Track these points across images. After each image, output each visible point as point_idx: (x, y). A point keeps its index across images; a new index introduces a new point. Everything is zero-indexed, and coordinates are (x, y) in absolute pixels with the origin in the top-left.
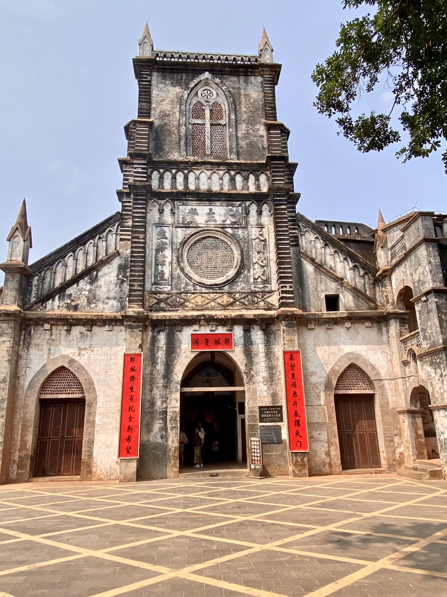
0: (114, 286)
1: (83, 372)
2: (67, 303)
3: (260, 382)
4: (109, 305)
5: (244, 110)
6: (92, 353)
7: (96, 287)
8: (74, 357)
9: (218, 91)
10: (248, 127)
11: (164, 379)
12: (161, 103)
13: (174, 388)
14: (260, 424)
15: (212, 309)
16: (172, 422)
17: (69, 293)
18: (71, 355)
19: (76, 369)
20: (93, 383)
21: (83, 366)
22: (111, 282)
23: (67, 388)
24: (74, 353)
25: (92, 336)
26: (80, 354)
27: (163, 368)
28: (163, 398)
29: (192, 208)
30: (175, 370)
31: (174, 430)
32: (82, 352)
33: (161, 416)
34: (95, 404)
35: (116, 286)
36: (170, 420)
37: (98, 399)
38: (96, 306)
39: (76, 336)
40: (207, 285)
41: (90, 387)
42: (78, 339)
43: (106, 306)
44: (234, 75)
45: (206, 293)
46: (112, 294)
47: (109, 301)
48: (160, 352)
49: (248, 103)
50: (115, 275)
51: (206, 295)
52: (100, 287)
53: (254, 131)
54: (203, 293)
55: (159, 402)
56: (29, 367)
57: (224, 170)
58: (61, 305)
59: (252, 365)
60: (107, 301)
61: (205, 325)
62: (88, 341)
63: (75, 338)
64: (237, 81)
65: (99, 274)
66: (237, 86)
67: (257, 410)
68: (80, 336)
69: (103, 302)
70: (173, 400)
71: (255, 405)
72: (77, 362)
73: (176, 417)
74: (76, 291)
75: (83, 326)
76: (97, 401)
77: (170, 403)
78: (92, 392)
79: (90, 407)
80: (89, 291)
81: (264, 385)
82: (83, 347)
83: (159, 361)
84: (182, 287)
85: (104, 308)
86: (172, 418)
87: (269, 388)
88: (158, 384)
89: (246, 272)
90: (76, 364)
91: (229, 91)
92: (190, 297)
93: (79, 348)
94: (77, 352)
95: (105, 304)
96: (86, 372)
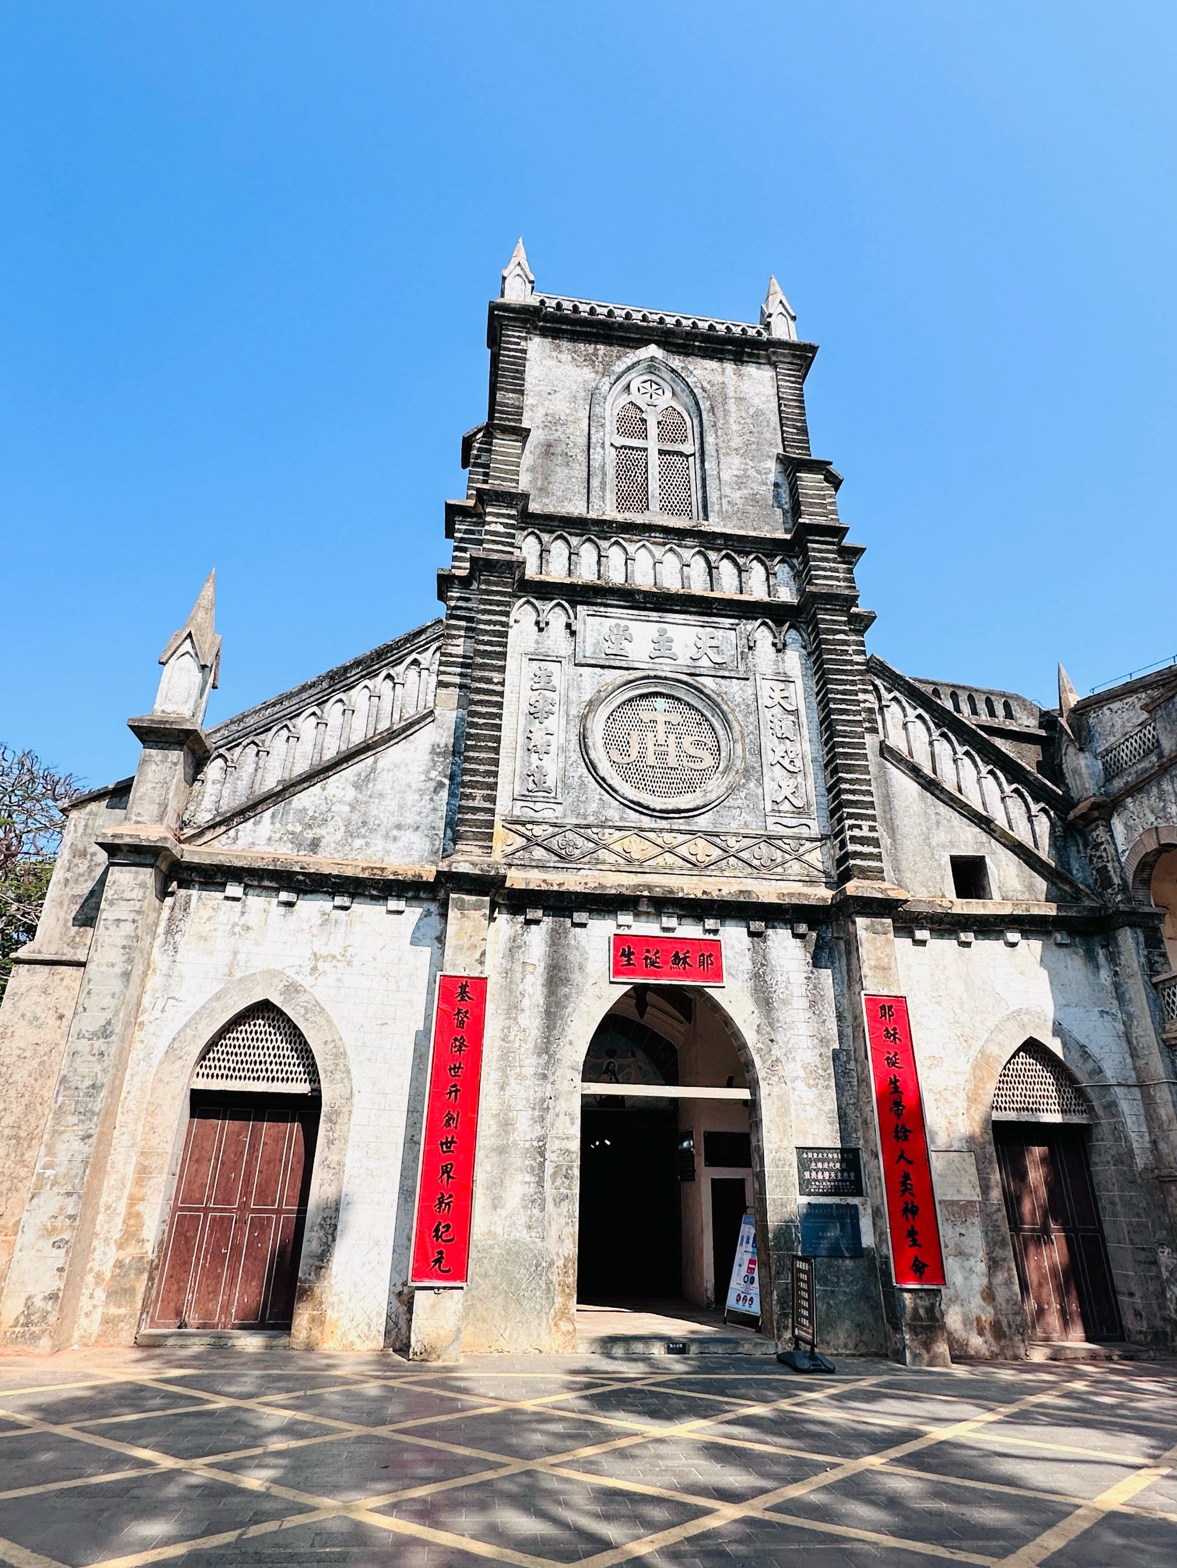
0: (417, 797)
1: (322, 1021)
2: (294, 833)
3: (797, 1078)
4: (401, 845)
5: (735, 427)
6: (349, 970)
7: (370, 797)
8: (299, 979)
9: (674, 386)
10: (746, 464)
11: (539, 1055)
12: (550, 397)
13: (566, 1083)
14: (802, 1198)
15: (668, 871)
16: (559, 1182)
17: (300, 807)
18: (290, 972)
19: (303, 1011)
20: (345, 1054)
21: (322, 1004)
22: (409, 786)
23: (271, 1063)
24: (300, 966)
25: (350, 924)
26: (314, 969)
27: (536, 1024)
28: (534, 1109)
29: (618, 625)
30: (569, 1031)
31: (565, 1203)
32: (320, 965)
33: (527, 1162)
34: (346, 1116)
35: (422, 795)
36: (554, 1175)
37: (355, 1100)
38: (367, 844)
39: (309, 920)
40: (654, 810)
41: (337, 1065)
42: (315, 931)
43: (392, 847)
44: (712, 358)
45: (652, 830)
46: (410, 818)
47: (402, 832)
48: (530, 979)
49: (744, 415)
50: (420, 769)
51: (652, 835)
52: (382, 796)
53: (759, 472)
54: (644, 830)
55: (524, 1121)
56: (173, 998)
57: (693, 547)
58: (277, 835)
59: (774, 1029)
60: (395, 832)
61: (648, 914)
62: (340, 936)
63: (306, 926)
64: (720, 370)
65: (380, 764)
66: (720, 379)
67: (793, 1158)
68: (320, 922)
69: (386, 836)
70: (562, 1116)
71: (785, 1144)
72: (306, 991)
73: (571, 1168)
74: (318, 802)
75: (330, 894)
76: (352, 1105)
77: (553, 1124)
78: (342, 1079)
79: (331, 1121)
80: (351, 804)
81: (809, 1086)
82: (324, 952)
83: (526, 1003)
84: (590, 811)
85: (388, 852)
86: (558, 1167)
87: (819, 1096)
88: (521, 1066)
89: (752, 785)
90: (303, 998)
91: (703, 388)
92: (610, 836)
93: (315, 955)
94: (307, 962)
95: (390, 841)
96: (329, 1021)
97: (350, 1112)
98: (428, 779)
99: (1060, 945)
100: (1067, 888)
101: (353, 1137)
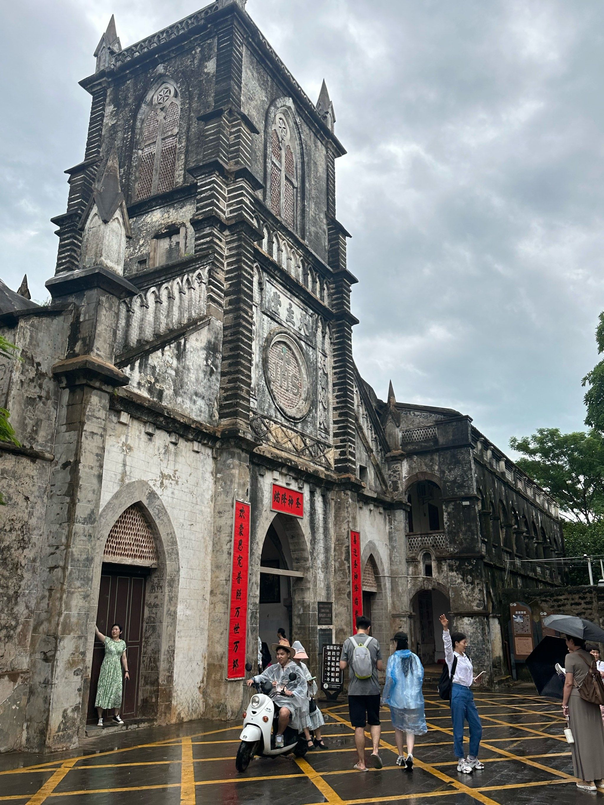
0: (203, 376)
2: (150, 383)
3: (319, 567)
4: (197, 406)
6: (177, 487)
7: (184, 368)
8: (155, 489)
9: (292, 132)
10: (316, 211)
12: (249, 101)
13: (255, 566)
14: (319, 627)
15: (290, 452)
16: (253, 620)
17: (152, 364)
18: (151, 484)
19: (157, 512)
20: (176, 542)
21: (166, 508)
22: (200, 366)
23: (133, 545)
24: (155, 480)
25: (176, 454)
26: (162, 483)
29: (276, 293)
30: (257, 536)
31: (255, 632)
32: (164, 481)
34: (177, 583)
35: (205, 375)
36: (252, 617)
37: (180, 573)
38: (183, 401)
39: (159, 449)
40: (287, 415)
41: (173, 549)
42: (162, 456)
43: (194, 407)
44: (308, 125)
45: (285, 426)
46: (201, 389)
47: (197, 398)
49: (316, 175)
50: (204, 356)
51: (284, 429)
52: (188, 369)
53: (319, 219)
54: (282, 426)
57: (300, 255)
58: (143, 382)
60: (194, 397)
61: (282, 473)
62: (172, 463)
63: (158, 453)
64: (309, 135)
65: (187, 345)
66: (310, 143)
67: (317, 607)
68: (164, 451)
69: (191, 399)
70: (254, 584)
71: (315, 600)
72: (158, 498)
74: (161, 364)
75: (168, 432)
76: (179, 576)
77: (251, 589)
78: (175, 559)
79: (171, 586)
80: (175, 371)
81: (322, 572)
82: (166, 472)
84: (266, 408)
87: (325, 576)
89: (314, 411)
90: (157, 502)
91: (306, 146)
92: (273, 426)
93: (162, 473)
94: (158, 479)
95: (192, 403)
96: (169, 520)
97: (179, 580)
98: (207, 365)
99: (380, 513)
100: (384, 487)
101: (180, 596)
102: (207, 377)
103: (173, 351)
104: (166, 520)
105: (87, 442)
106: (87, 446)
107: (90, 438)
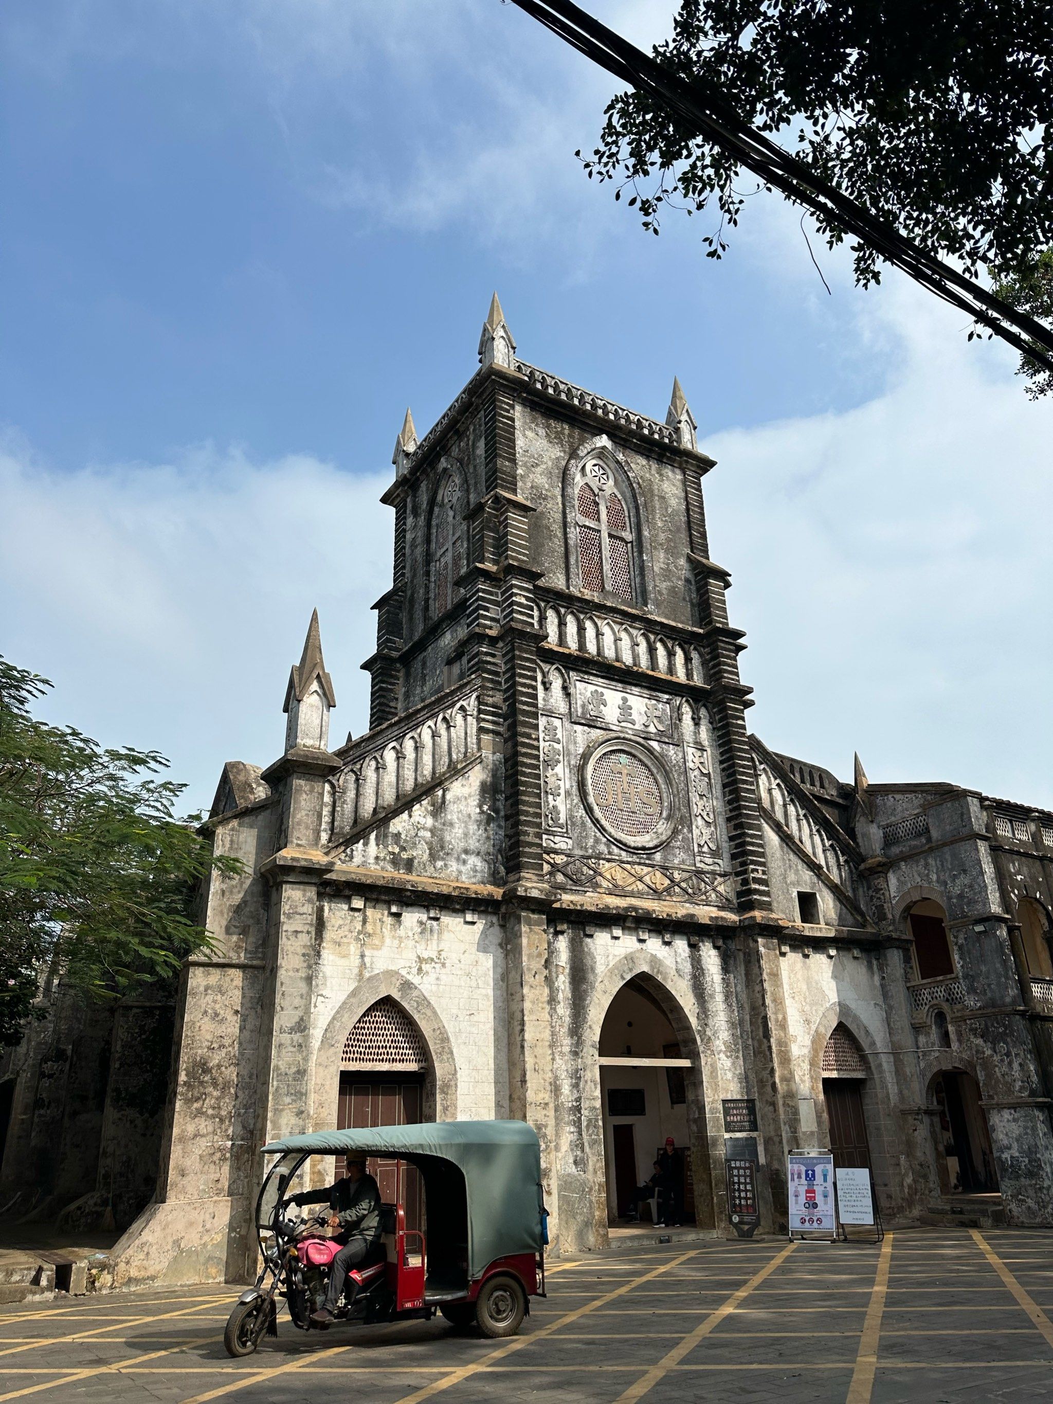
0: (476, 827)
2: (394, 854)
4: (468, 866)
6: (443, 971)
7: (444, 825)
8: (409, 977)
10: (669, 559)
11: (572, 1037)
12: (533, 469)
13: (589, 1057)
14: (727, 1136)
15: (639, 895)
16: (591, 1132)
17: (395, 832)
18: (403, 972)
19: (415, 1005)
20: (448, 1039)
21: (428, 998)
22: (469, 816)
23: (390, 1047)
24: (410, 967)
25: (440, 933)
26: (420, 969)
27: (568, 1013)
28: (572, 1078)
29: (596, 691)
30: (589, 1018)
31: (596, 1146)
32: (423, 966)
33: (571, 1118)
34: (454, 1088)
35: (478, 826)
36: (588, 1126)
37: (458, 1076)
38: (446, 865)
39: (412, 930)
40: (629, 847)
41: (443, 1048)
42: (416, 936)
43: (463, 869)
45: (628, 863)
46: (473, 844)
47: (469, 857)
48: (562, 978)
49: (665, 513)
50: (475, 803)
51: (628, 867)
52: (451, 825)
53: (676, 568)
54: (623, 862)
55: (567, 1087)
56: (322, 995)
57: (640, 629)
58: (382, 855)
59: (707, 1016)
60: (464, 856)
61: (630, 928)
62: (435, 942)
63: (410, 934)
64: (647, 467)
65: (449, 796)
66: (648, 475)
67: (720, 1107)
68: (419, 930)
69: (458, 859)
70: (589, 1082)
71: (716, 1097)
72: (416, 988)
73: (597, 1120)
74: (407, 827)
75: (424, 907)
76: (457, 1080)
77: (584, 1089)
78: (448, 1059)
79: (444, 1093)
80: (431, 831)
81: (727, 1057)
82: (425, 955)
83: (561, 996)
84: (589, 845)
85: (460, 872)
86: (590, 1121)
87: (733, 1063)
88: (562, 1046)
89: (685, 830)
90: (415, 994)
92: (605, 866)
93: (419, 957)
94: (414, 965)
95: (461, 863)
96: (435, 1013)
97: (456, 1084)
98: (482, 812)
99: (855, 958)
100: (859, 918)
101: (460, 1104)
102: (482, 828)
103: (426, 809)
104: (429, 1012)
105: (289, 943)
106: (289, 947)
107: (293, 938)
